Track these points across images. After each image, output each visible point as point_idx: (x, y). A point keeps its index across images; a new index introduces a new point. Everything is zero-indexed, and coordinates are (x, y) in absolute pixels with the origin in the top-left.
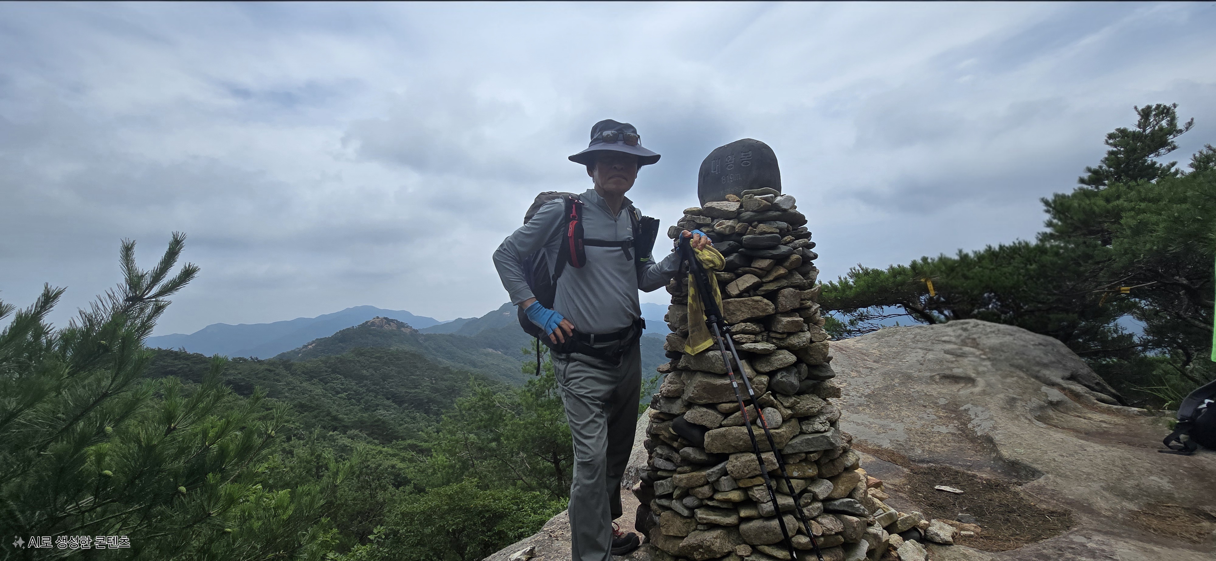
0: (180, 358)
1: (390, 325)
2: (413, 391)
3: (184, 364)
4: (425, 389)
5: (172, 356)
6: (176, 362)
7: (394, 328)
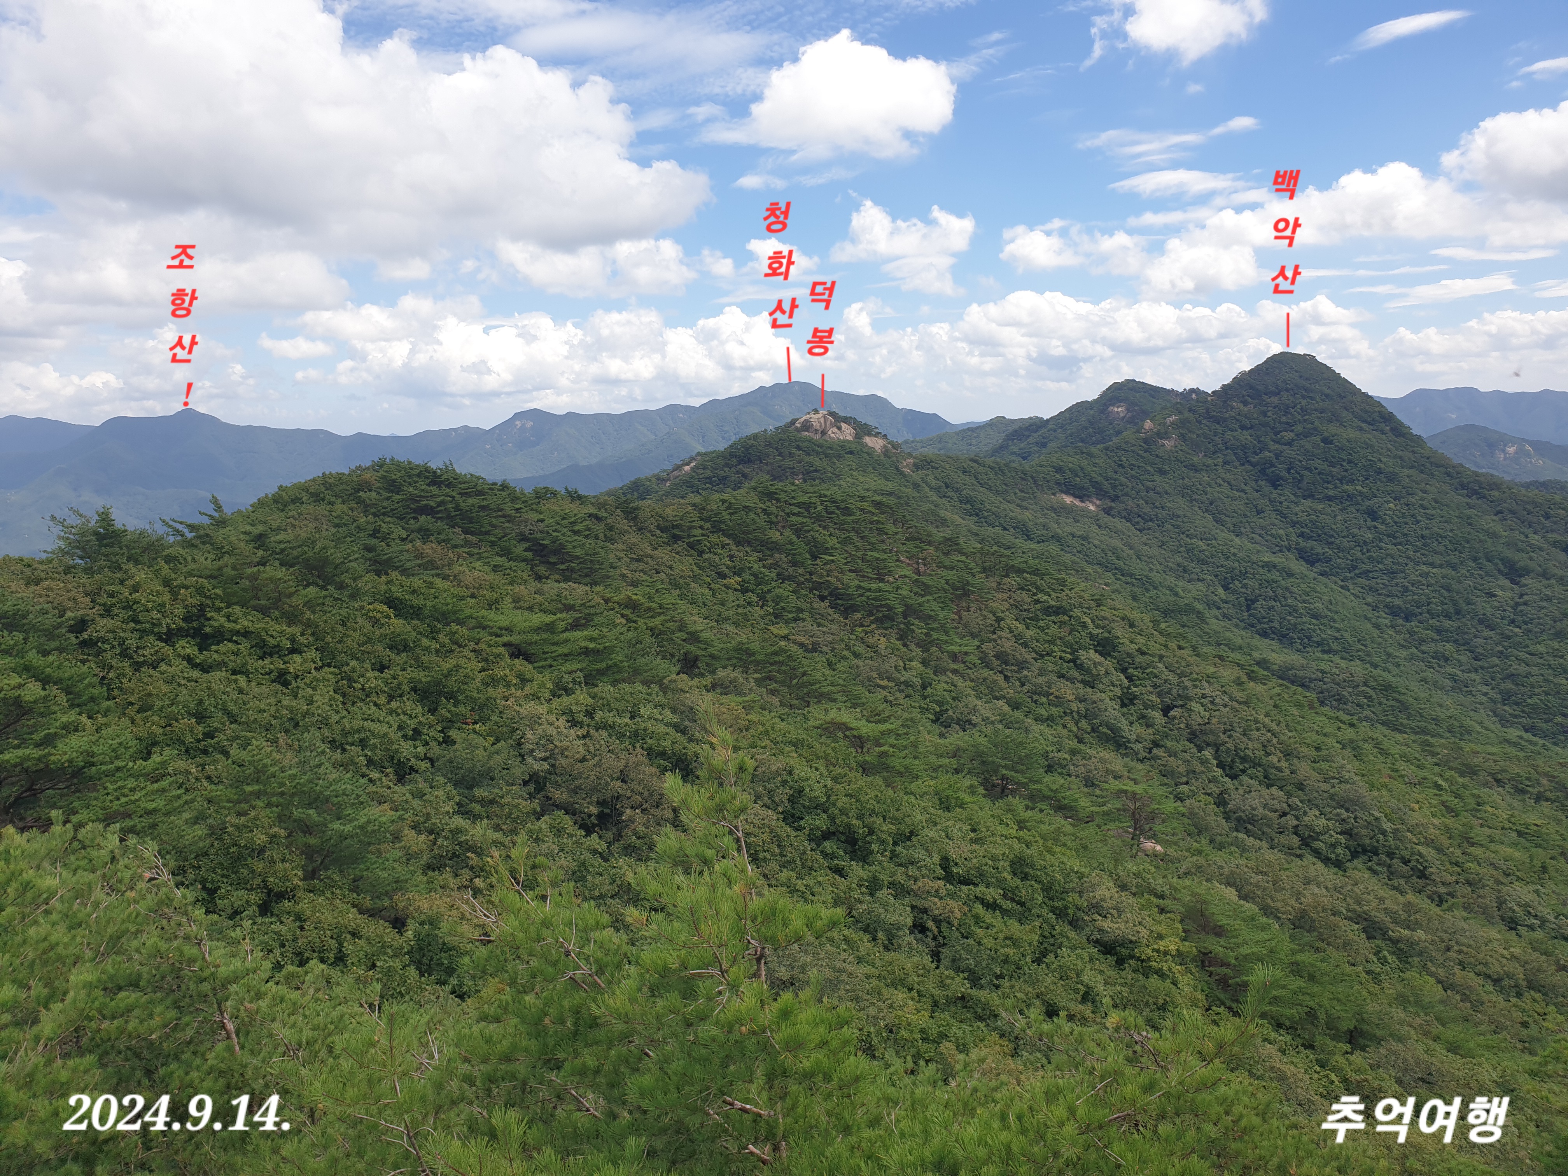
0: (442, 482)
1: (839, 428)
2: (874, 586)
3: (447, 496)
4: (899, 583)
5: (427, 478)
6: (434, 490)
7: (850, 438)
